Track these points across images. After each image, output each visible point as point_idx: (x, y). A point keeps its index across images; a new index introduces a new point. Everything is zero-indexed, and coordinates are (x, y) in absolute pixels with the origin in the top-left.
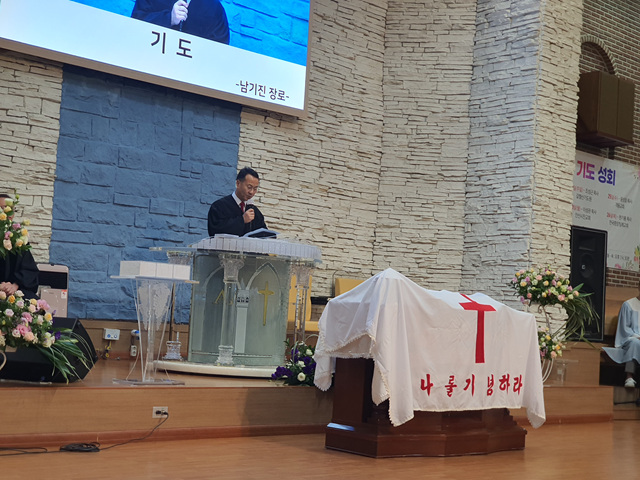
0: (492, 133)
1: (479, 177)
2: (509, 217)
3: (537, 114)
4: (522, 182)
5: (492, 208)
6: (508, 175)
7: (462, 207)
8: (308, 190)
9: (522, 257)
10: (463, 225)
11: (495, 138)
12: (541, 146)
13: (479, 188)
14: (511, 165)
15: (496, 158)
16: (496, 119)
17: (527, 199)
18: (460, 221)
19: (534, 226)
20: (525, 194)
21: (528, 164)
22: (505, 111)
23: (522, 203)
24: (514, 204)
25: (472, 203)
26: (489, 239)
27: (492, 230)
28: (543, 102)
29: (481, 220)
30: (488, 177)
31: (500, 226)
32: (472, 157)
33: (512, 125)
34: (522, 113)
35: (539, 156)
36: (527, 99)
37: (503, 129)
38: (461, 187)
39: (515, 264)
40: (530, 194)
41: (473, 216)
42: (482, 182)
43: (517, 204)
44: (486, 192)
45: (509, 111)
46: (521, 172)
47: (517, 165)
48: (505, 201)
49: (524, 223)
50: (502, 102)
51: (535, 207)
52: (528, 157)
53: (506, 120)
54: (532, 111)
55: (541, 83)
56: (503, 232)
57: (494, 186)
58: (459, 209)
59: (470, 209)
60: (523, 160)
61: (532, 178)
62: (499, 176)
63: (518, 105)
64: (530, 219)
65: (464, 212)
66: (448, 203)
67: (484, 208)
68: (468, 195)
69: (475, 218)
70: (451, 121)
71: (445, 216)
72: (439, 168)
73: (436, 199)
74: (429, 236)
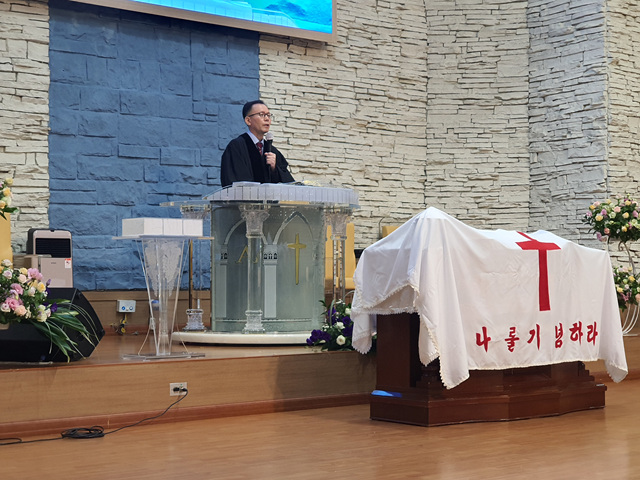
0: (556, 45)
1: (544, 97)
2: (580, 142)
3: (608, 18)
4: (594, 99)
5: (560, 133)
6: (577, 92)
7: (525, 135)
8: (343, 127)
9: (599, 187)
10: (527, 155)
11: (559, 50)
12: (614, 55)
13: (543, 111)
14: (581, 80)
15: (562, 74)
16: (560, 27)
17: (601, 119)
18: (524, 150)
19: (611, 150)
20: (598, 113)
21: (600, 77)
22: (569, 18)
23: (595, 124)
24: (586, 127)
25: (537, 128)
26: (559, 169)
27: (562, 159)
29: (549, 148)
30: (555, 97)
31: (571, 152)
32: (534, 75)
33: (579, 33)
34: (590, 18)
35: (612, 68)
37: (568, 38)
38: (523, 110)
39: (591, 196)
40: (604, 112)
41: (538, 144)
42: (547, 103)
43: (589, 126)
44: (553, 115)
45: (575, 16)
46: (592, 87)
47: (587, 80)
48: (575, 123)
49: (599, 148)
50: (565, 7)
51: (611, 128)
52: (600, 69)
53: (570, 28)
54: (602, 15)
56: (574, 160)
57: (561, 107)
58: (522, 138)
59: (535, 135)
60: (593, 73)
61: (605, 93)
62: (567, 95)
63: (585, 8)
64: (605, 143)
65: (527, 140)
66: (509, 131)
67: (552, 134)
68: (531, 120)
69: (542, 146)
70: (507, 35)
71: (506, 146)
72: (496, 91)
73: (495, 128)
74: (488, 170)
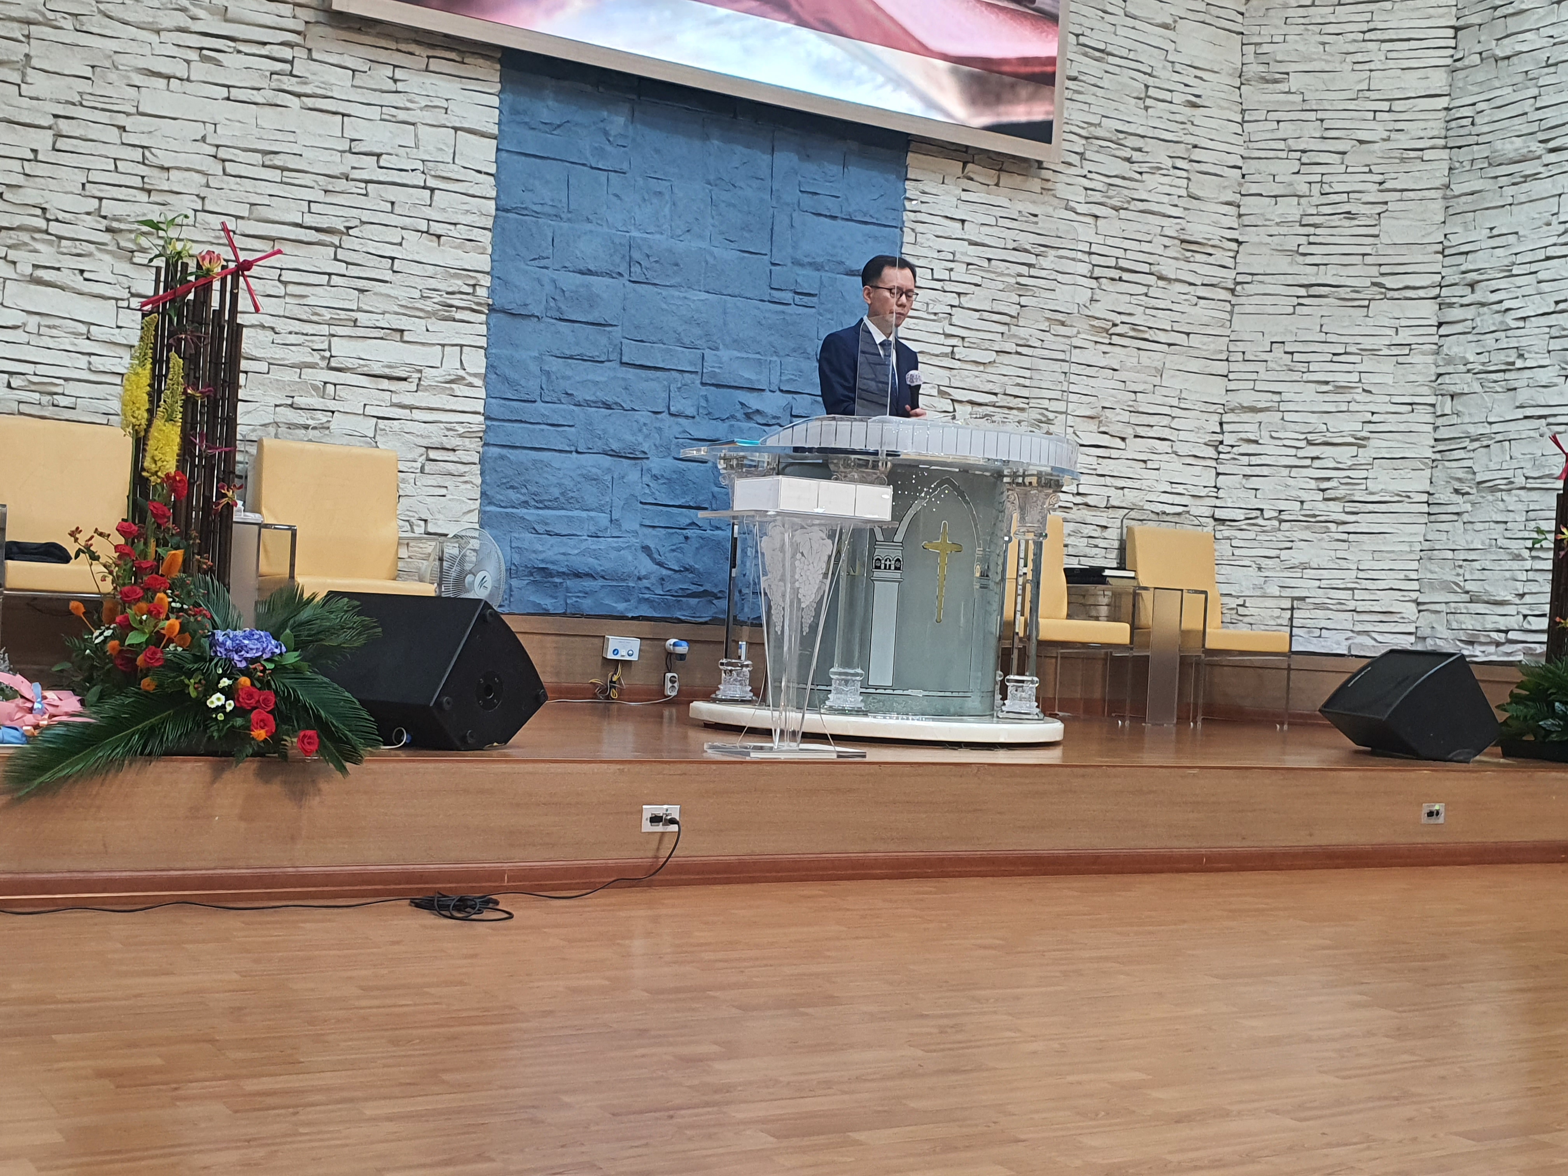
0: (1503, 181)
1: (1472, 285)
2: (1542, 377)
5: (1502, 356)
6: (1544, 275)
7: (1430, 359)
10: (1431, 400)
11: (1509, 191)
13: (1470, 312)
14: (1551, 252)
15: (1512, 239)
16: (1511, 147)
18: (1424, 390)
22: (1534, 127)
24: (1556, 345)
25: (1454, 347)
26: (1496, 428)
27: (1503, 409)
29: (1476, 386)
30: (1494, 285)
31: (1522, 396)
32: (1454, 240)
33: (1553, 157)
37: (1529, 168)
38: (1428, 311)
41: (1456, 378)
42: (1477, 297)
44: (1488, 320)
45: (1545, 125)
48: (1534, 337)
50: (1527, 106)
53: (1538, 148)
56: (1528, 412)
57: (1506, 305)
58: (1423, 364)
59: (1450, 361)
62: (1519, 281)
65: (1433, 370)
66: (1395, 351)
67: (1484, 358)
68: (1443, 330)
69: (1460, 382)
70: (1403, 160)
71: (1389, 380)
72: (1374, 271)
73: (1367, 343)
74: (1349, 426)
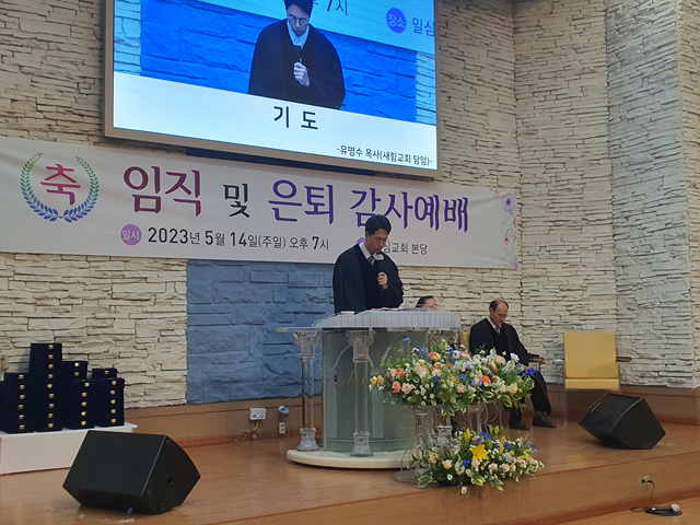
0: (636, 172)
1: (627, 218)
2: (663, 257)
3: (684, 147)
4: (676, 218)
5: (643, 248)
6: (658, 213)
7: (611, 250)
9: (683, 297)
10: (614, 268)
11: (640, 176)
12: (692, 180)
13: (627, 230)
14: (661, 202)
15: (643, 197)
16: (639, 157)
17: (683, 236)
18: (610, 264)
19: (693, 264)
20: (680, 231)
21: (680, 199)
22: (648, 148)
23: (677, 241)
24: (667, 243)
25: (622, 245)
26: (644, 280)
27: (646, 271)
28: (689, 134)
29: (634, 262)
30: (637, 217)
31: (655, 266)
32: (617, 198)
33: (658, 161)
34: (668, 147)
35: (691, 191)
36: (672, 132)
37: (647, 166)
38: (608, 230)
39: (676, 305)
40: (685, 230)
41: (623, 259)
42: (630, 223)
43: (672, 242)
44: (636, 233)
45: (653, 147)
46: (673, 208)
47: (667, 201)
48: (657, 240)
49: (681, 262)
50: (644, 139)
51: (692, 244)
52: (679, 192)
53: (652, 157)
54: (679, 144)
55: (684, 114)
56: (659, 273)
57: (643, 226)
58: (608, 253)
59: (620, 251)
60: (673, 195)
61: (685, 213)
62: (648, 215)
63: (663, 139)
64: (687, 257)
65: (613, 256)
66: (595, 248)
67: (635, 250)
68: (616, 238)
69: (626, 261)
70: (591, 165)
71: (594, 261)
72: (583, 213)
73: (583, 245)
74: (578, 282)
